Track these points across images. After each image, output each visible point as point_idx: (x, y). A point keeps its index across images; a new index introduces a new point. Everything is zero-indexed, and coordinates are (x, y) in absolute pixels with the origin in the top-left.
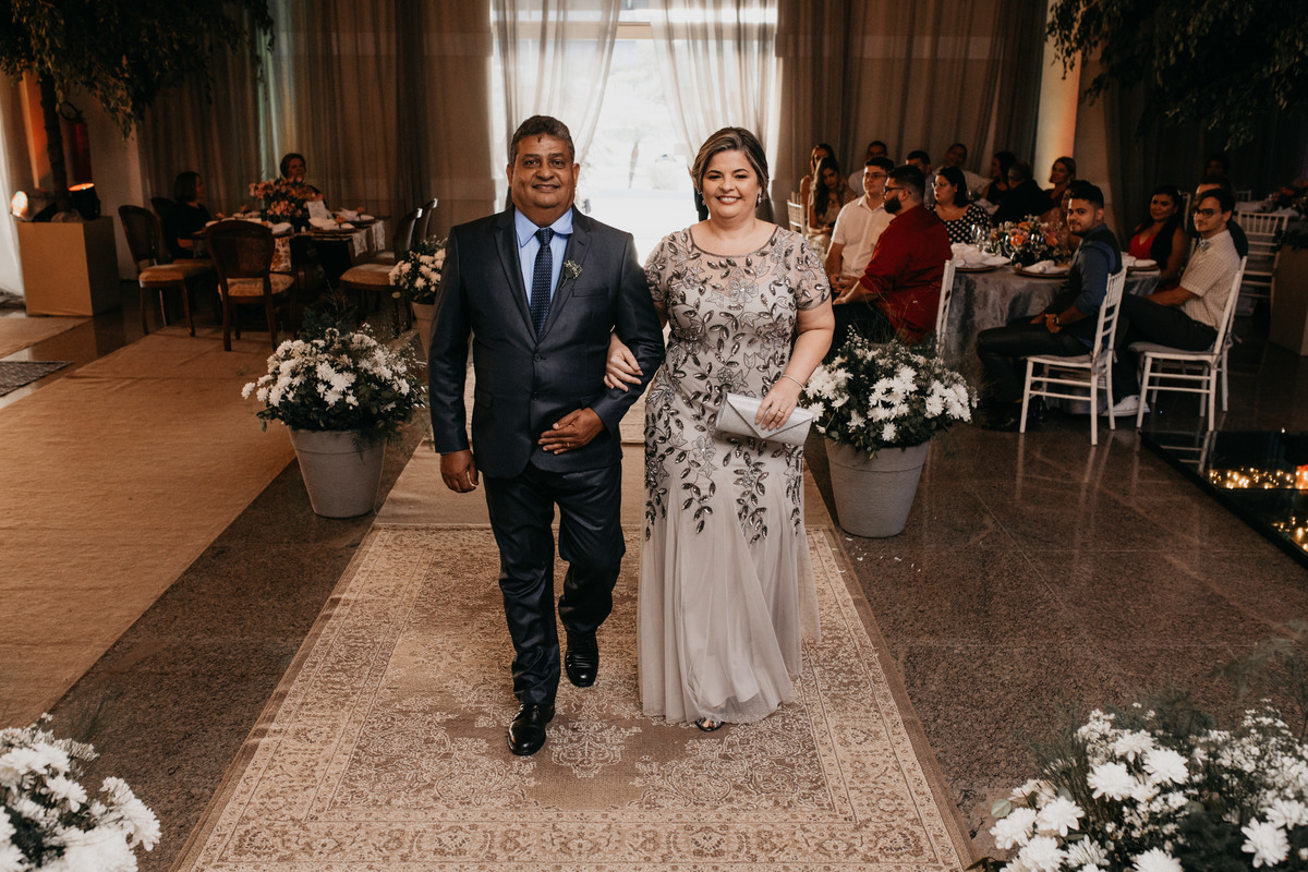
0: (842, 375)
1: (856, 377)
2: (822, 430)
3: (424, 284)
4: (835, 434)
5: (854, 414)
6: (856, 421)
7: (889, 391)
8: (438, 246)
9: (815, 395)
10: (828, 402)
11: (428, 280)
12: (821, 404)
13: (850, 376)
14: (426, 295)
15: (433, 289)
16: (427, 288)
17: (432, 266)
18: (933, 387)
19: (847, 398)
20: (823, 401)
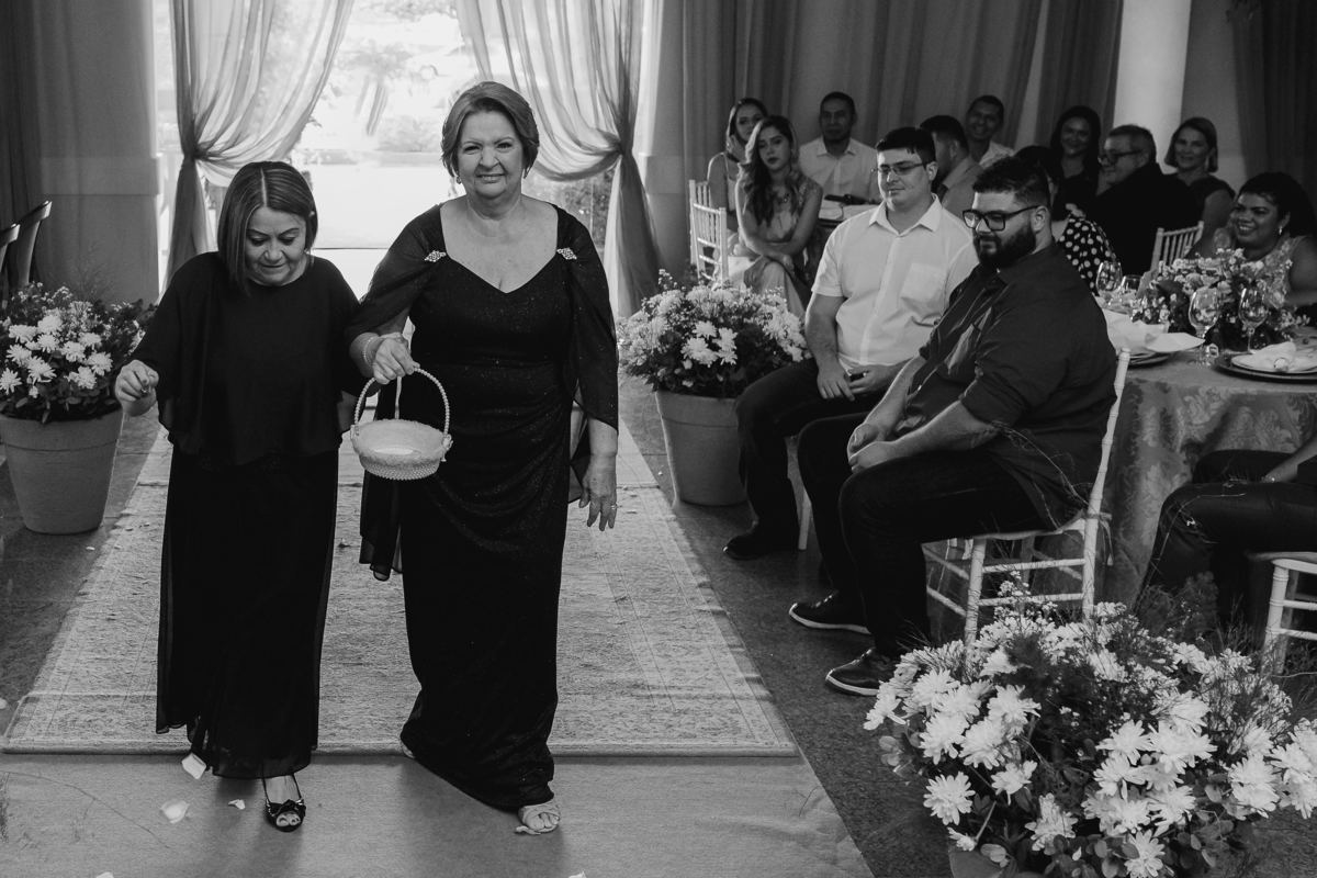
0: (1013, 707)
1: (1050, 711)
2: (967, 842)
3: (18, 382)
4: (998, 854)
5: (1048, 805)
6: (1052, 824)
7: (1147, 757)
8: (46, 304)
9: (946, 756)
10: (980, 778)
11: (22, 372)
12: (962, 778)
13: (1032, 706)
14: (19, 404)
15: (34, 392)
16: (23, 390)
17: (32, 345)
18: (1248, 739)
19: (1030, 766)
20: (968, 770)
